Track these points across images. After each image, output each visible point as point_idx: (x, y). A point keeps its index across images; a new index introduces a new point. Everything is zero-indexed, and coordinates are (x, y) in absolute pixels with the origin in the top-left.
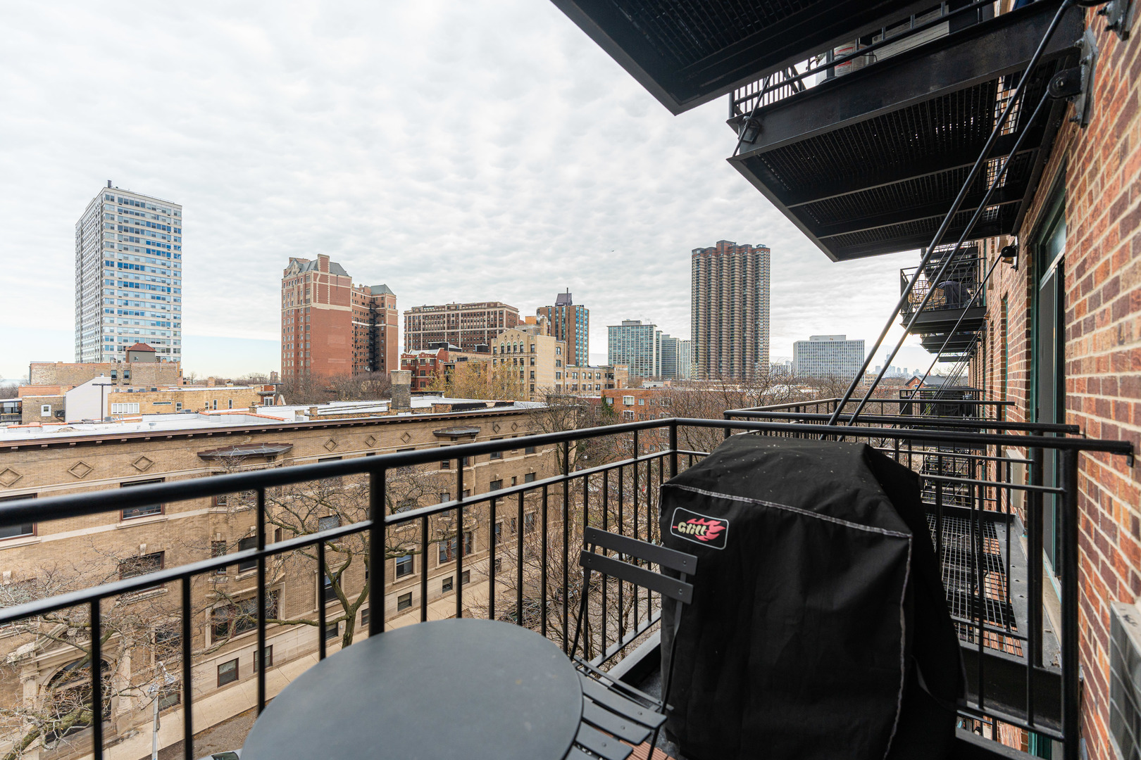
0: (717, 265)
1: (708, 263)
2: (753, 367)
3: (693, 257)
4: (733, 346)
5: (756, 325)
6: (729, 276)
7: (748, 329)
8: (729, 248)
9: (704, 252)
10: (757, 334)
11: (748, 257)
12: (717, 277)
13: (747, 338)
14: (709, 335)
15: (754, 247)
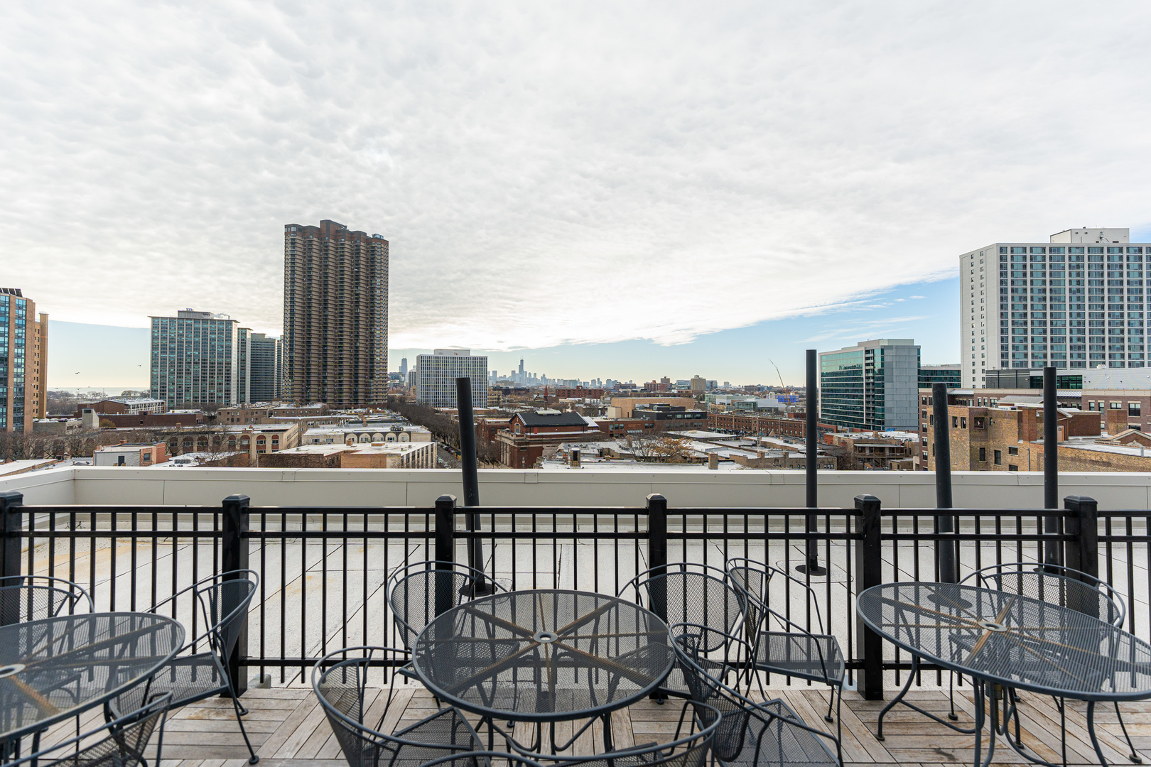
0: (321, 251)
1: (308, 246)
2: (367, 385)
3: (286, 234)
4: (341, 358)
5: (372, 333)
6: (337, 268)
7: (361, 338)
8: (337, 231)
9: (301, 230)
10: (373, 344)
11: (362, 247)
12: (320, 266)
13: (360, 349)
14: (310, 342)
15: (370, 235)
